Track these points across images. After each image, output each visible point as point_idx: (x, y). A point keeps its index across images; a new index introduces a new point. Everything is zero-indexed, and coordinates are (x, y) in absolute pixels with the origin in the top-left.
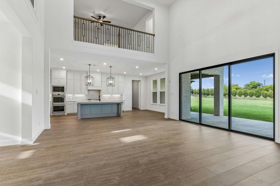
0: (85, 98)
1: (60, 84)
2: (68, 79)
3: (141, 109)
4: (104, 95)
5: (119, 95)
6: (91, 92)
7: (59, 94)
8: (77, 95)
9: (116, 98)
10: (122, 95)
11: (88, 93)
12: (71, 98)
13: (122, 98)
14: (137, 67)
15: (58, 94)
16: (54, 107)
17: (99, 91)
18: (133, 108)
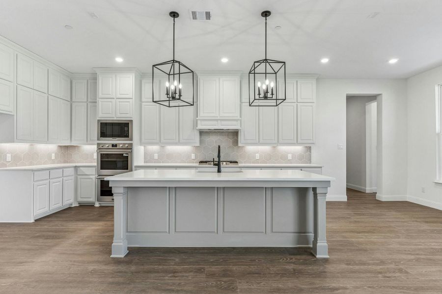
0: (193, 156)
1: (119, 115)
2: (143, 100)
3: (384, 196)
4: (250, 148)
5: (299, 149)
7: (116, 146)
8: (170, 148)
9: (290, 157)
10: (310, 148)
11: (201, 142)
12: (156, 156)
13: (310, 156)
15: (113, 145)
16: (102, 181)
17: (235, 134)
18: (349, 190)
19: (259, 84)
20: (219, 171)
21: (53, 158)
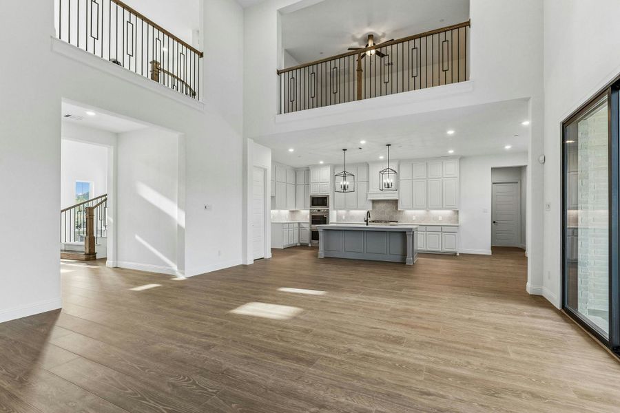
1: (321, 193)
4: (409, 212)
5: (448, 212)
6: (382, 205)
7: (320, 211)
9: (440, 218)
10: (458, 211)
11: (373, 207)
12: (344, 217)
13: (458, 217)
14: (451, 132)
15: (318, 211)
16: (313, 232)
17: (396, 202)
18: (493, 248)
19: (385, 181)
20: (367, 224)
21: (287, 217)
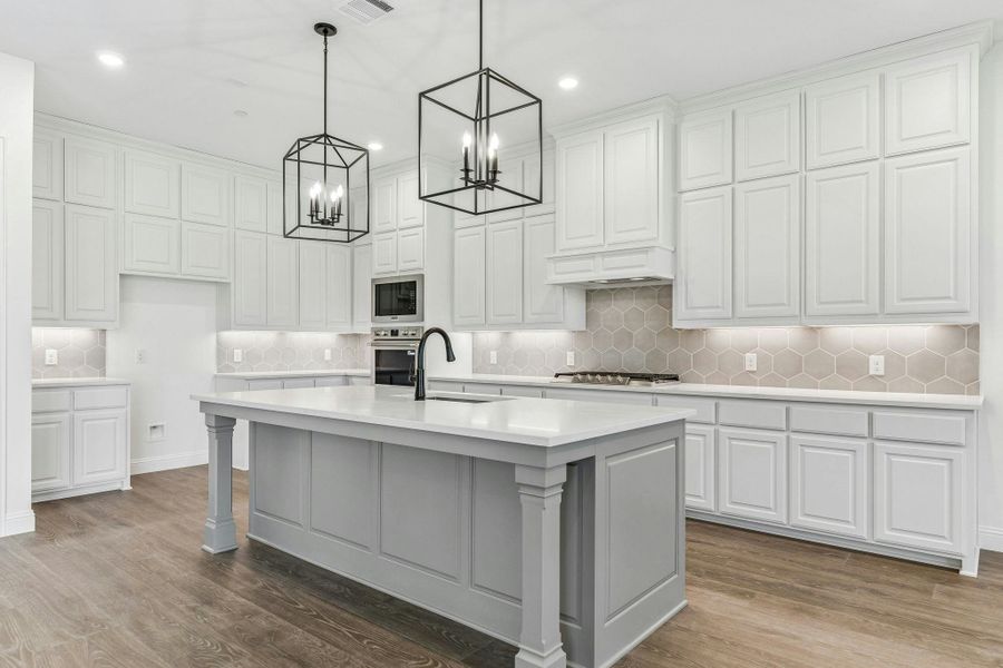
0: (570, 358)
2: (457, 223)
21: (328, 356)
